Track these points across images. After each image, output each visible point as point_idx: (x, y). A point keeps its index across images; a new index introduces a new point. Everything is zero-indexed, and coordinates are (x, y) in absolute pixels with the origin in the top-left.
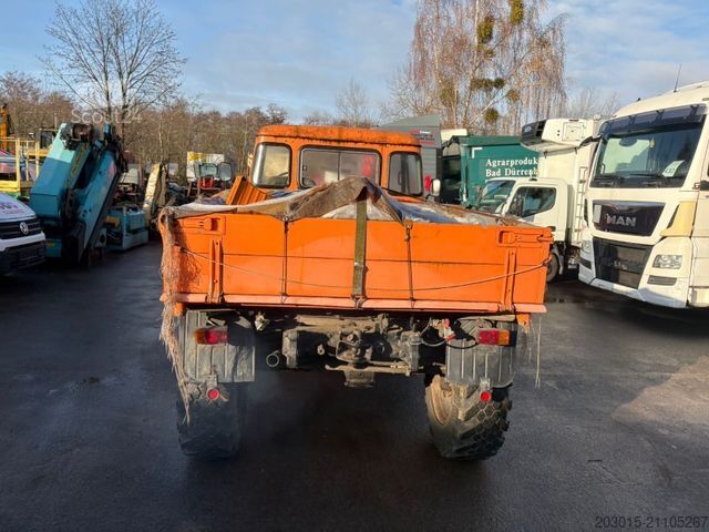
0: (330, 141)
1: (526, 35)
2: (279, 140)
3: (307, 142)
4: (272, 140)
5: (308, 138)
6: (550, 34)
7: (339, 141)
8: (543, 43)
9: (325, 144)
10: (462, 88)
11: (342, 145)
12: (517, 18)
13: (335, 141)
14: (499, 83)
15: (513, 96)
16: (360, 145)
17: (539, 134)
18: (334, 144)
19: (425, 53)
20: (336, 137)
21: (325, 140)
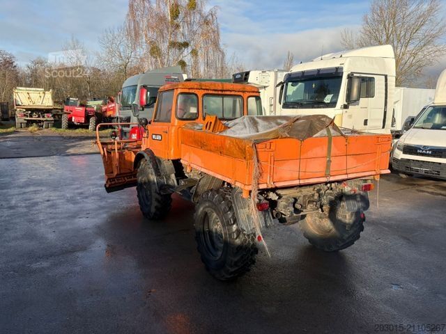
0: (218, 91)
1: (198, 16)
2: (191, 91)
3: (206, 92)
4: (187, 91)
5: (207, 89)
6: (210, 17)
7: (222, 91)
8: (207, 23)
9: (216, 92)
10: (164, 47)
11: (224, 93)
12: (193, 6)
13: (220, 90)
14: (186, 45)
15: (194, 53)
16: (233, 93)
17: (246, 79)
18: (220, 93)
19: (136, 23)
20: (221, 89)
21: (216, 90)
